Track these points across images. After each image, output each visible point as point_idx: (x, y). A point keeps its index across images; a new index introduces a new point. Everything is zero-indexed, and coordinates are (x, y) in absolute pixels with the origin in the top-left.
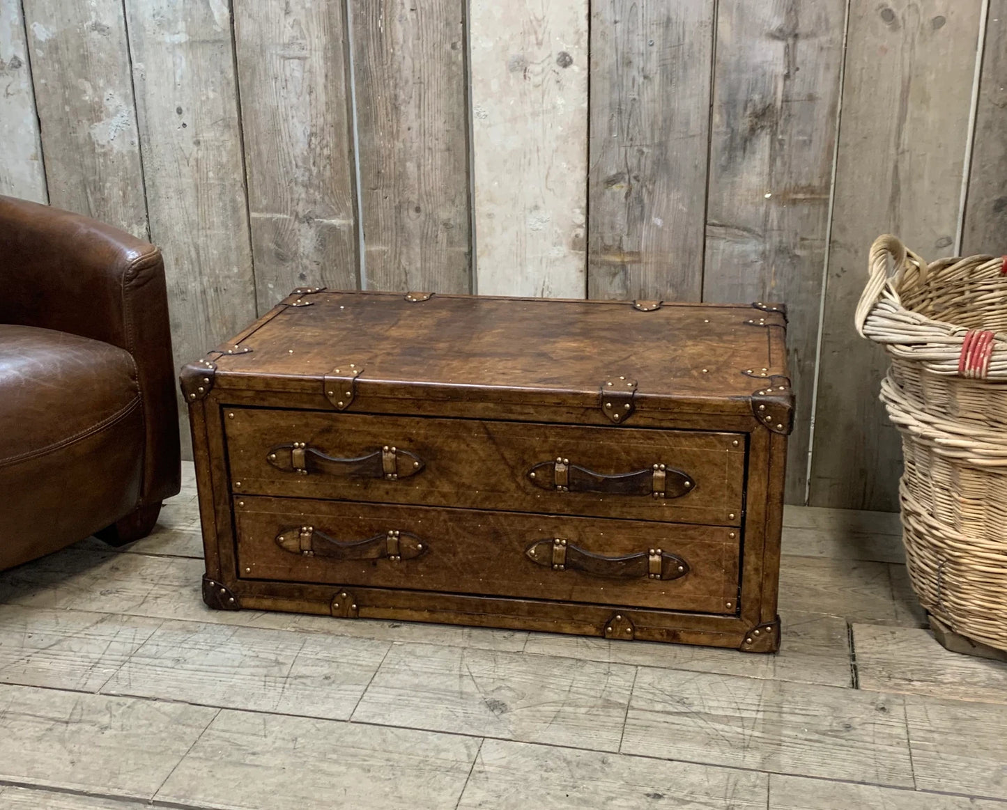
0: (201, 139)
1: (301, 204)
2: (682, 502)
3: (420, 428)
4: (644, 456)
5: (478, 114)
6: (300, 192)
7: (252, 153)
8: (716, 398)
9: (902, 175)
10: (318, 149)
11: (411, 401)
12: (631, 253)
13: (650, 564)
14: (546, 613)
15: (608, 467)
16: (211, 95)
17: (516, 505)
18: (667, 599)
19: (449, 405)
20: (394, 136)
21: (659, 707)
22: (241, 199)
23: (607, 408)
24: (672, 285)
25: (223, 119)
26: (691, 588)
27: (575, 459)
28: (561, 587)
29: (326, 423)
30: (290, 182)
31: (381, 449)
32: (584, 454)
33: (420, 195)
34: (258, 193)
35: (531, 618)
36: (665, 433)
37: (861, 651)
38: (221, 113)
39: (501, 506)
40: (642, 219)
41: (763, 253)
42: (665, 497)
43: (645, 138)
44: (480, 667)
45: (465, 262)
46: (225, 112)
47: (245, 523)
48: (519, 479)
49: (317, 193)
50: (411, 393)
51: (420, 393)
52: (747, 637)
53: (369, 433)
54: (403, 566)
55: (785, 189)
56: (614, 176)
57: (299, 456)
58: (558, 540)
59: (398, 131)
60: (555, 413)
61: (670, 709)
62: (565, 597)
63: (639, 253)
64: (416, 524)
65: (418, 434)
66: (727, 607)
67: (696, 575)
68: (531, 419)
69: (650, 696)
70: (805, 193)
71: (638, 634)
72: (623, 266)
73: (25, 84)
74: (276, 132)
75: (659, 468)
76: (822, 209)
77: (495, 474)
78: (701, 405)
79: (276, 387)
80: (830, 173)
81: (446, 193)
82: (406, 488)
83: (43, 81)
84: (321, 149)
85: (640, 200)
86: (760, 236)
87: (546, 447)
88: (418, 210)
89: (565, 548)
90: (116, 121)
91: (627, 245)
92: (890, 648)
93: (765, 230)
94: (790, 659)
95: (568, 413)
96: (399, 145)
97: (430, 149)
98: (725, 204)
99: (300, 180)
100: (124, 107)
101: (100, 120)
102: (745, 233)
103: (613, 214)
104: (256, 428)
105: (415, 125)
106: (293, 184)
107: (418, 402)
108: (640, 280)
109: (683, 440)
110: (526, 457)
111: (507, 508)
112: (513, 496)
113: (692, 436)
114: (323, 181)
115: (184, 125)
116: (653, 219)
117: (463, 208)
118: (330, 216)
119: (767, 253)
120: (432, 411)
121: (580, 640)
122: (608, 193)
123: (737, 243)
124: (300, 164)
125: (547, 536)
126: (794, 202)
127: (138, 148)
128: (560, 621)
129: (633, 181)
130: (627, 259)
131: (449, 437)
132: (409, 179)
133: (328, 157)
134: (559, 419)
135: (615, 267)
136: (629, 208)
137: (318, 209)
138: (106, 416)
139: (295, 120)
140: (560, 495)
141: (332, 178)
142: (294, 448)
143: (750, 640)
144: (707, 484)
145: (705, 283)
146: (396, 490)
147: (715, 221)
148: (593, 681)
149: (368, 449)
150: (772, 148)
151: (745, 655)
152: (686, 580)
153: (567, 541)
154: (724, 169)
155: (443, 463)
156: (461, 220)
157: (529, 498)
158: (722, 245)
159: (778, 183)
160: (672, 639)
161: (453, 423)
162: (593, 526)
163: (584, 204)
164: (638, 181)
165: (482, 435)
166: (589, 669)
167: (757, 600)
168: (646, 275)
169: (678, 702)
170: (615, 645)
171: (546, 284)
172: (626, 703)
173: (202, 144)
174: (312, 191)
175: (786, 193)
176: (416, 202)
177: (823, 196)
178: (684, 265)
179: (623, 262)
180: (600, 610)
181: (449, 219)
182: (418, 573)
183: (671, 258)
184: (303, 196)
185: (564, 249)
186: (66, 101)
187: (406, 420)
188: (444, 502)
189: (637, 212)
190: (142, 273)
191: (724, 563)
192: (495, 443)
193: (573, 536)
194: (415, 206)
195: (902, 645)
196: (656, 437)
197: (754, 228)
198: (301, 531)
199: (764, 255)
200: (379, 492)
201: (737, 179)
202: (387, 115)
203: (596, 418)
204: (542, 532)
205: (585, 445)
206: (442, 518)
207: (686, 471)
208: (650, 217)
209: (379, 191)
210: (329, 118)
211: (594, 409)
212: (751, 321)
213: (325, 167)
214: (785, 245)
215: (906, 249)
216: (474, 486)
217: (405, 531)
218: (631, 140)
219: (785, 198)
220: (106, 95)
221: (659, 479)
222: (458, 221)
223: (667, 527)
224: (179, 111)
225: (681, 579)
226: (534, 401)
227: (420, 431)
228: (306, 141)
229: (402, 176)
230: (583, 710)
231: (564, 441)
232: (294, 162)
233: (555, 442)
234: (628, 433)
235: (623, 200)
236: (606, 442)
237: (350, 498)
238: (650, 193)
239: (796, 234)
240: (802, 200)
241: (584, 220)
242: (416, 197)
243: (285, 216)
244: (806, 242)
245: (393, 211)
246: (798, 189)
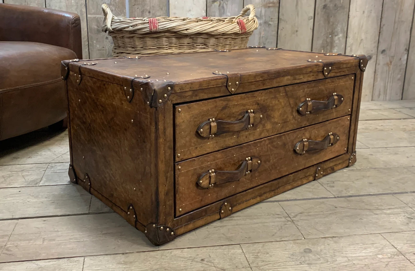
22: (84, 10)
33: (150, 8)
34: (91, 8)
40: (224, 14)
49: (113, 7)
70: (272, 4)
81: (159, 6)
85: (223, 7)
86: (259, 18)
88: (149, 12)
93: (261, 16)
99: (107, 3)
103: (215, 12)
117: (165, 11)
118: (118, 15)
119: (261, 23)
122: (213, 5)
126: (269, 7)
129: (221, 1)
131: (272, 98)
132: (146, 1)
136: (220, 10)
159: (264, 1)
163: (205, 9)
164: (223, 1)
174: (111, 7)
175: (267, 4)
176: (149, 10)
177: (277, 5)
189: (222, 11)
194: (149, 11)
197: (258, 16)
209: (136, 6)
214: (266, 21)
216: (278, 122)
219: (266, 6)
229: (144, 0)
235: (218, 7)
238: (226, 5)
239: (270, 17)
240: (271, 6)
241: (205, 15)
242: (149, 8)
243: (101, 16)
244: (273, 20)
245: (141, 13)
246: (270, 3)
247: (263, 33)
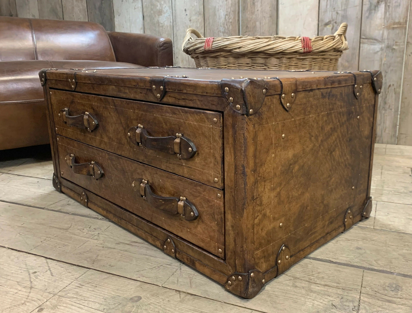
0: (192, 19)
5: (281, 3)
6: (221, 35)
7: (207, 23)
10: (228, 20)
16: (196, 4)
18: (191, 235)
20: (253, 13)
25: (199, 12)
30: (218, 32)
38: (198, 10)
43: (339, 8)
46: (199, 10)
55: (390, 23)
56: (328, 22)
59: (254, 12)
70: (397, 25)
73: (140, 5)
74: (215, 15)
76: (404, 30)
80: (407, 17)
83: (145, 4)
84: (229, 20)
90: (166, 15)
96: (254, 16)
97: (264, 17)
98: (368, 30)
99: (222, 31)
100: (169, 10)
101: (161, 15)
102: (375, 41)
105: (260, 9)
106: (219, 32)
114: (229, 31)
115: (187, 15)
119: (383, 48)
122: (325, 29)
123: (371, 45)
124: (222, 25)
126: (393, 28)
127: (172, 23)
129: (334, 24)
132: (257, 28)
133: (231, 22)
139: (221, 10)
141: (232, 29)
145: (360, 60)
147: (363, 37)
150: (385, 9)
154: (368, 17)
158: (366, 46)
159: (387, 22)
163: (317, 33)
164: (336, 24)
173: (192, 21)
175: (390, 25)
177: (404, 26)
178: (352, 54)
186: (152, 9)
197: (378, 39)
199: (382, 49)
202: (251, 6)
210: (232, 9)
213: (230, 26)
214: (389, 45)
218: (334, 9)
219: (390, 27)
220: (164, 7)
224: (185, 10)
228: (224, 17)
229: (255, 27)
232: (220, 25)
235: (330, 30)
239: (394, 40)
240: (396, 28)
244: (398, 43)
246: (394, 23)
247: (385, 59)
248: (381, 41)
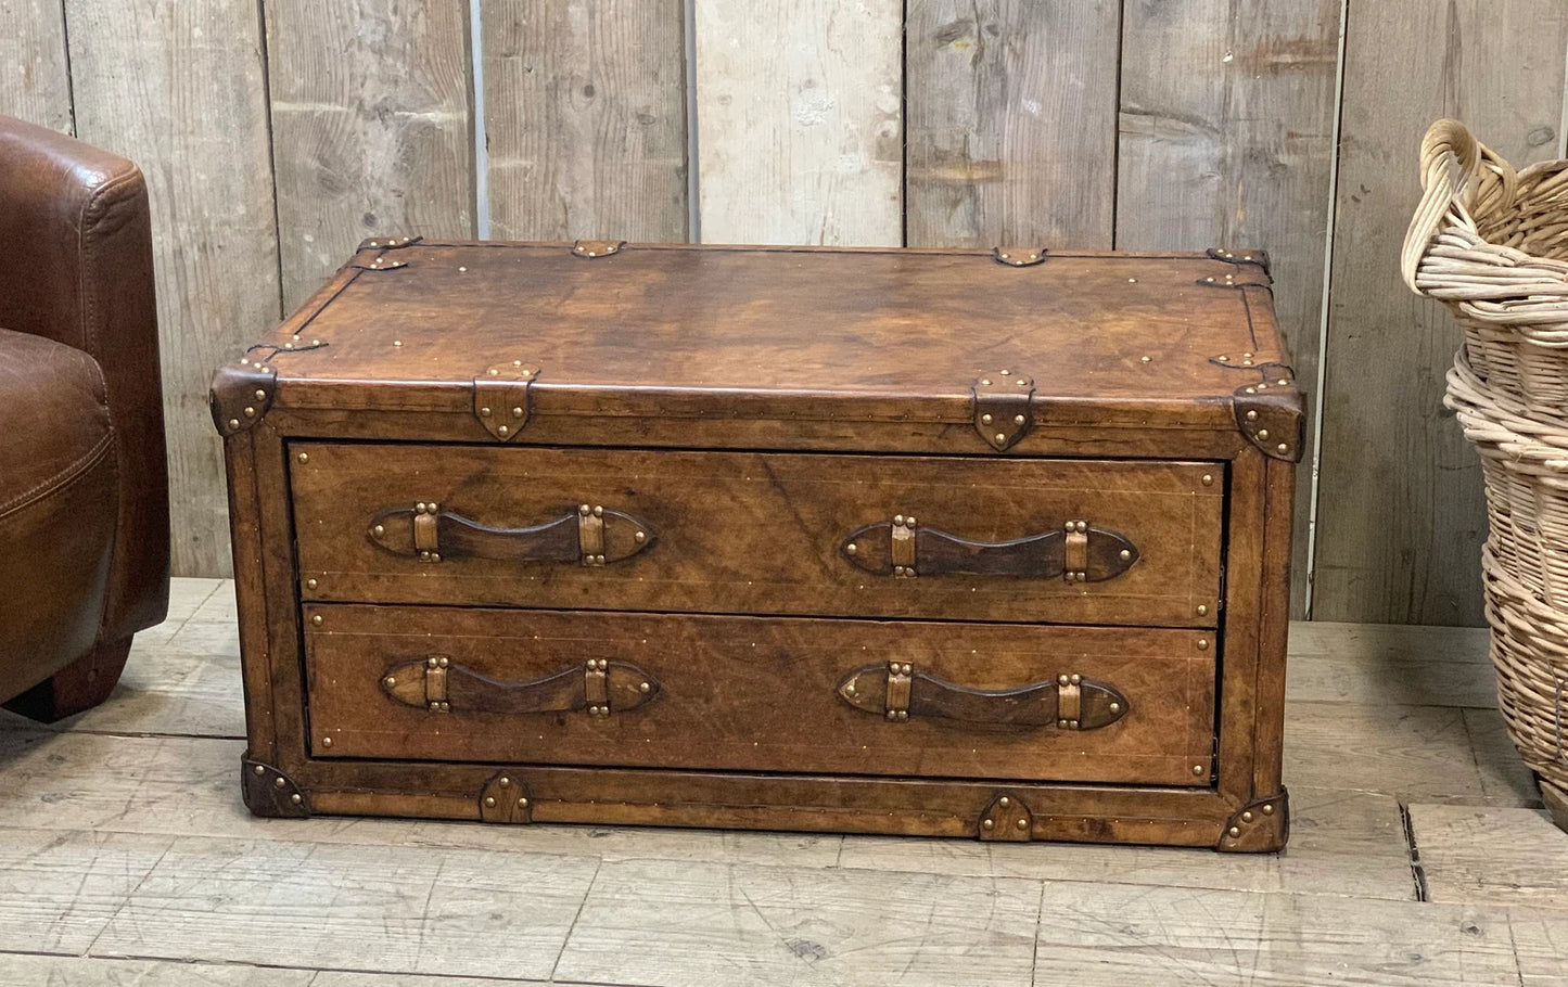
1: (369, 84)
2: (1115, 589)
3: (647, 470)
4: (1050, 507)
6: (368, 62)
8: (1173, 401)
9: (1463, 20)
11: (633, 421)
12: (986, 164)
13: (1061, 700)
14: (876, 800)
15: (985, 530)
17: (819, 605)
18: (1089, 765)
19: (701, 426)
21: (1091, 940)
22: (254, 76)
23: (985, 424)
24: (1060, 221)
26: (1132, 742)
27: (928, 517)
28: (898, 750)
29: (476, 466)
30: (349, 45)
31: (576, 510)
32: (943, 507)
33: (594, 67)
34: (287, 65)
35: (846, 810)
36: (1085, 465)
37: (1427, 845)
39: (793, 607)
40: (1004, 103)
41: (1223, 160)
42: (1087, 579)
44: (768, 893)
45: (678, 185)
47: (322, 655)
48: (826, 557)
49: (399, 65)
50: (630, 406)
51: (649, 408)
52: (1229, 827)
53: (555, 483)
54: (613, 724)
55: (1258, 46)
56: (953, 26)
57: (427, 527)
58: (896, 666)
60: (891, 435)
61: (1110, 942)
62: (908, 769)
63: (999, 164)
64: (638, 644)
65: (644, 481)
66: (1195, 773)
67: (1140, 719)
68: (849, 446)
69: (1073, 925)
70: (1292, 53)
71: (1039, 829)
72: (971, 187)
75: (1076, 529)
76: (1324, 81)
77: (784, 549)
78: (1147, 414)
79: (386, 403)
80: (1337, 17)
81: (642, 60)
82: (620, 580)
85: (999, 69)
86: (1216, 131)
87: (876, 496)
88: (589, 91)
89: (909, 680)
91: (977, 151)
92: (1477, 839)
93: (1225, 120)
94: (1307, 861)
95: (914, 434)
98: (1153, 73)
99: (368, 40)
102: (1189, 126)
103: (951, 94)
104: (348, 478)
106: (354, 48)
107: (643, 422)
108: (1000, 210)
109: (1117, 477)
110: (839, 516)
111: (805, 611)
112: (814, 589)
113: (1133, 469)
114: (411, 41)
116: (1023, 101)
117: (673, 87)
118: (424, 106)
119: (1229, 160)
120: (670, 439)
121: (936, 845)
122: (941, 56)
123: (1174, 143)
124: (369, 10)
125: (877, 660)
126: (1275, 68)
128: (898, 812)
129: (986, 36)
130: (978, 174)
131: (699, 484)
132: (572, 34)
134: (898, 445)
135: (956, 190)
136: (980, 83)
137: (402, 94)
138: (59, 469)
140: (900, 583)
141: (429, 36)
142: (418, 512)
143: (1235, 830)
144: (1159, 554)
145: (1118, 216)
146: (601, 584)
147: (1136, 106)
148: (969, 906)
149: (552, 511)
151: (1226, 858)
152: (1123, 727)
153: (912, 665)
154: (1149, 11)
155: (688, 533)
156: (670, 108)
157: (843, 590)
158: (1147, 147)
159: (1245, 36)
160: (1100, 835)
161: (706, 458)
162: (959, 637)
163: (897, 76)
164: (996, 34)
165: (759, 479)
166: (958, 888)
167: (1248, 758)
168: (1012, 204)
169: (1122, 931)
170: (998, 850)
171: (830, 221)
172: (1032, 935)
174: (390, 61)
175: (1260, 52)
176: (585, 77)
177: (1327, 58)
178: (1080, 186)
179: (970, 180)
180: (970, 789)
181: (648, 107)
182: (643, 735)
183: (1057, 172)
184: (374, 69)
185: (861, 159)
187: (624, 454)
188: (690, 605)
189: (995, 90)
190: (115, 209)
191: (1188, 694)
192: (784, 493)
193: (922, 656)
194: (584, 84)
195: (1496, 833)
196: (1071, 472)
197: (1204, 117)
198: (428, 666)
199: (1222, 165)
200: (571, 588)
201: (1169, 30)
203: (966, 443)
204: (868, 653)
205: (943, 490)
206: (685, 634)
207: (1122, 532)
208: (1017, 100)
209: (517, 59)
211: (960, 426)
212: (1210, 280)
214: (1260, 146)
215: (1480, 146)
216: (744, 572)
217: (617, 660)
219: (1261, 63)
221: (1076, 546)
222: (665, 109)
223: (1089, 634)
225: (1113, 727)
226: (855, 414)
227: (645, 473)
229: (560, 30)
230: (960, 950)
231: (907, 485)
232: (356, 8)
233: (891, 487)
234: (1021, 468)
235: (970, 68)
236: (985, 485)
237: (518, 602)
238: (1018, 56)
239: (1280, 126)
240: (1288, 66)
241: (898, 106)
242: (586, 67)
243: (339, 108)
244: (1298, 141)
245: (543, 94)
246: (1281, 46)
247: (1240, 215)
248: (1215, 126)
